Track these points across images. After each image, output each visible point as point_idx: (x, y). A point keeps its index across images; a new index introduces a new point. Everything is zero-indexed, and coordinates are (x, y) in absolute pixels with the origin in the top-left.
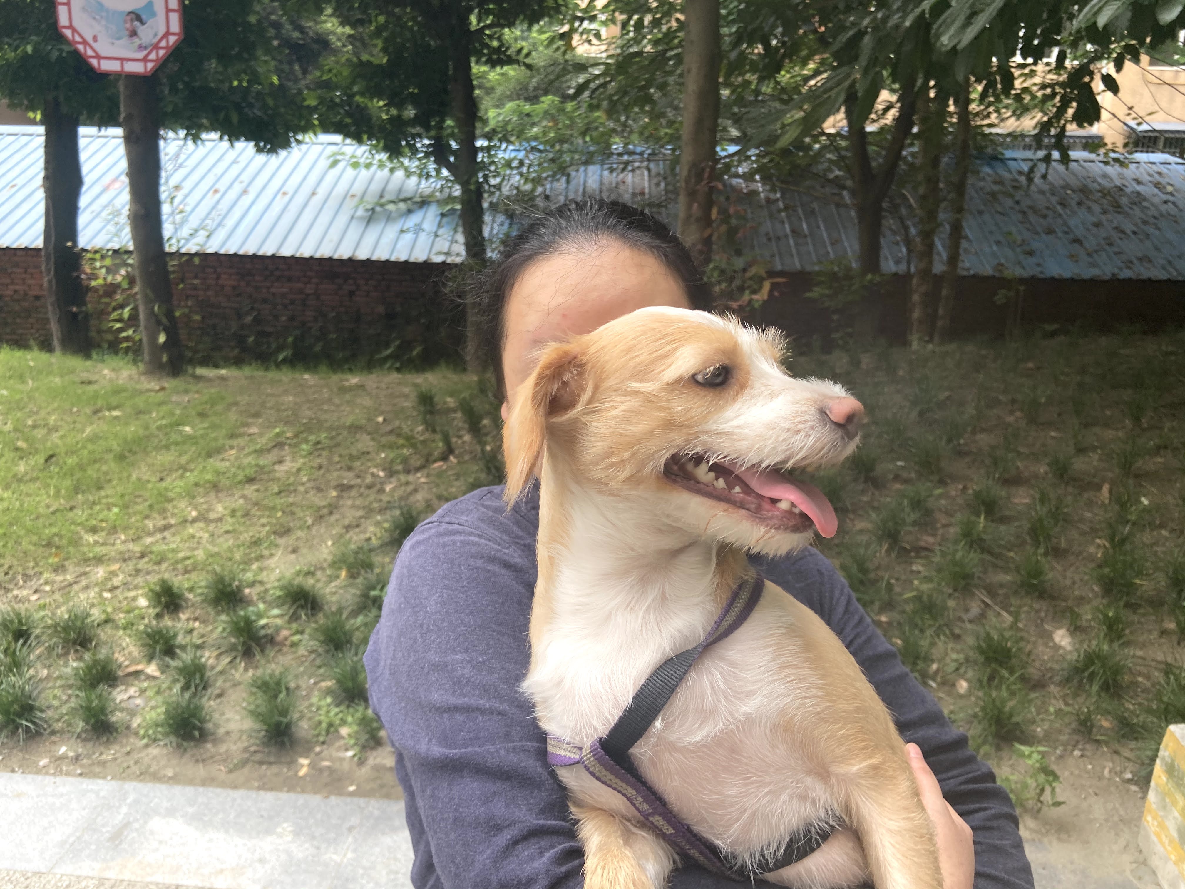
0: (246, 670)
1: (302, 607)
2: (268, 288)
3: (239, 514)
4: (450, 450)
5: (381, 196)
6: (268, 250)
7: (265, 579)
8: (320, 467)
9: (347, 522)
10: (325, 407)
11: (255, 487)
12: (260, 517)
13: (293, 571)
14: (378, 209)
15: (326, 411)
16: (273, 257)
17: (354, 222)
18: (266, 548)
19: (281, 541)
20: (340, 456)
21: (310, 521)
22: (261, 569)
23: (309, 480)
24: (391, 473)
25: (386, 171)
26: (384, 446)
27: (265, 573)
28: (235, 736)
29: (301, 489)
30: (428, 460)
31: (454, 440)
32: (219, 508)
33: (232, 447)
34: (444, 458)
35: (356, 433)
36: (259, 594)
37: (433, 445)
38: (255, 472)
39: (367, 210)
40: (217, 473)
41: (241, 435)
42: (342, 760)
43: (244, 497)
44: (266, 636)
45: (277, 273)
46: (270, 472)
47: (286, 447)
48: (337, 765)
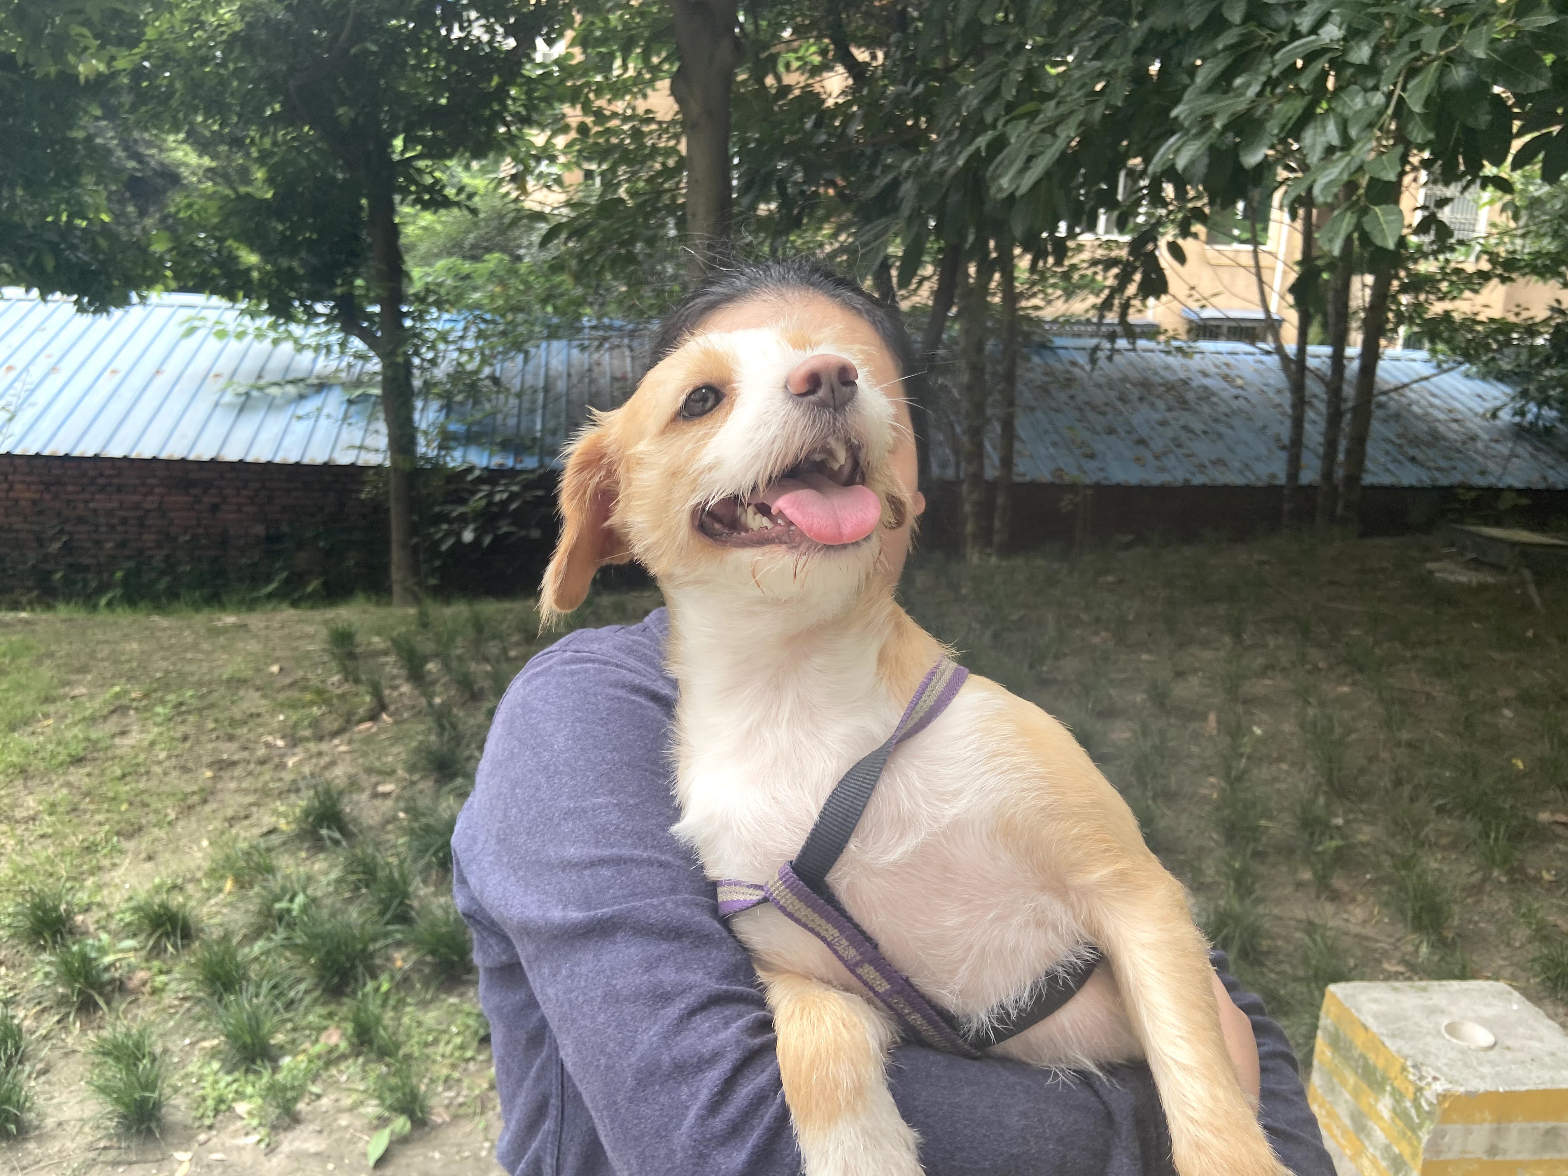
0: (83, 1031)
1: (167, 935)
2: (87, 502)
3: (60, 809)
4: (381, 706)
5: (260, 377)
6: (87, 449)
7: (107, 901)
8: (185, 738)
9: (230, 813)
10: (189, 656)
11: (88, 769)
12: (94, 813)
13: (148, 886)
14: (255, 393)
15: (190, 661)
16: (96, 457)
17: (219, 412)
18: (105, 856)
19: (129, 845)
20: (216, 721)
21: (172, 815)
22: (99, 887)
23: (169, 757)
24: (294, 741)
25: (267, 343)
26: (282, 705)
27: (105, 892)
28: (71, 1129)
29: (157, 769)
30: (349, 721)
31: (387, 692)
32: (31, 801)
33: (46, 716)
34: (373, 717)
35: (238, 688)
36: (98, 922)
37: (357, 700)
38: (85, 749)
39: (239, 395)
40: (25, 751)
41: (63, 698)
42: (240, 1149)
43: (68, 784)
44: (112, 981)
45: (101, 481)
46: (107, 749)
47: (132, 712)
48: (234, 1157)
